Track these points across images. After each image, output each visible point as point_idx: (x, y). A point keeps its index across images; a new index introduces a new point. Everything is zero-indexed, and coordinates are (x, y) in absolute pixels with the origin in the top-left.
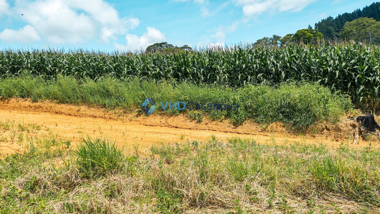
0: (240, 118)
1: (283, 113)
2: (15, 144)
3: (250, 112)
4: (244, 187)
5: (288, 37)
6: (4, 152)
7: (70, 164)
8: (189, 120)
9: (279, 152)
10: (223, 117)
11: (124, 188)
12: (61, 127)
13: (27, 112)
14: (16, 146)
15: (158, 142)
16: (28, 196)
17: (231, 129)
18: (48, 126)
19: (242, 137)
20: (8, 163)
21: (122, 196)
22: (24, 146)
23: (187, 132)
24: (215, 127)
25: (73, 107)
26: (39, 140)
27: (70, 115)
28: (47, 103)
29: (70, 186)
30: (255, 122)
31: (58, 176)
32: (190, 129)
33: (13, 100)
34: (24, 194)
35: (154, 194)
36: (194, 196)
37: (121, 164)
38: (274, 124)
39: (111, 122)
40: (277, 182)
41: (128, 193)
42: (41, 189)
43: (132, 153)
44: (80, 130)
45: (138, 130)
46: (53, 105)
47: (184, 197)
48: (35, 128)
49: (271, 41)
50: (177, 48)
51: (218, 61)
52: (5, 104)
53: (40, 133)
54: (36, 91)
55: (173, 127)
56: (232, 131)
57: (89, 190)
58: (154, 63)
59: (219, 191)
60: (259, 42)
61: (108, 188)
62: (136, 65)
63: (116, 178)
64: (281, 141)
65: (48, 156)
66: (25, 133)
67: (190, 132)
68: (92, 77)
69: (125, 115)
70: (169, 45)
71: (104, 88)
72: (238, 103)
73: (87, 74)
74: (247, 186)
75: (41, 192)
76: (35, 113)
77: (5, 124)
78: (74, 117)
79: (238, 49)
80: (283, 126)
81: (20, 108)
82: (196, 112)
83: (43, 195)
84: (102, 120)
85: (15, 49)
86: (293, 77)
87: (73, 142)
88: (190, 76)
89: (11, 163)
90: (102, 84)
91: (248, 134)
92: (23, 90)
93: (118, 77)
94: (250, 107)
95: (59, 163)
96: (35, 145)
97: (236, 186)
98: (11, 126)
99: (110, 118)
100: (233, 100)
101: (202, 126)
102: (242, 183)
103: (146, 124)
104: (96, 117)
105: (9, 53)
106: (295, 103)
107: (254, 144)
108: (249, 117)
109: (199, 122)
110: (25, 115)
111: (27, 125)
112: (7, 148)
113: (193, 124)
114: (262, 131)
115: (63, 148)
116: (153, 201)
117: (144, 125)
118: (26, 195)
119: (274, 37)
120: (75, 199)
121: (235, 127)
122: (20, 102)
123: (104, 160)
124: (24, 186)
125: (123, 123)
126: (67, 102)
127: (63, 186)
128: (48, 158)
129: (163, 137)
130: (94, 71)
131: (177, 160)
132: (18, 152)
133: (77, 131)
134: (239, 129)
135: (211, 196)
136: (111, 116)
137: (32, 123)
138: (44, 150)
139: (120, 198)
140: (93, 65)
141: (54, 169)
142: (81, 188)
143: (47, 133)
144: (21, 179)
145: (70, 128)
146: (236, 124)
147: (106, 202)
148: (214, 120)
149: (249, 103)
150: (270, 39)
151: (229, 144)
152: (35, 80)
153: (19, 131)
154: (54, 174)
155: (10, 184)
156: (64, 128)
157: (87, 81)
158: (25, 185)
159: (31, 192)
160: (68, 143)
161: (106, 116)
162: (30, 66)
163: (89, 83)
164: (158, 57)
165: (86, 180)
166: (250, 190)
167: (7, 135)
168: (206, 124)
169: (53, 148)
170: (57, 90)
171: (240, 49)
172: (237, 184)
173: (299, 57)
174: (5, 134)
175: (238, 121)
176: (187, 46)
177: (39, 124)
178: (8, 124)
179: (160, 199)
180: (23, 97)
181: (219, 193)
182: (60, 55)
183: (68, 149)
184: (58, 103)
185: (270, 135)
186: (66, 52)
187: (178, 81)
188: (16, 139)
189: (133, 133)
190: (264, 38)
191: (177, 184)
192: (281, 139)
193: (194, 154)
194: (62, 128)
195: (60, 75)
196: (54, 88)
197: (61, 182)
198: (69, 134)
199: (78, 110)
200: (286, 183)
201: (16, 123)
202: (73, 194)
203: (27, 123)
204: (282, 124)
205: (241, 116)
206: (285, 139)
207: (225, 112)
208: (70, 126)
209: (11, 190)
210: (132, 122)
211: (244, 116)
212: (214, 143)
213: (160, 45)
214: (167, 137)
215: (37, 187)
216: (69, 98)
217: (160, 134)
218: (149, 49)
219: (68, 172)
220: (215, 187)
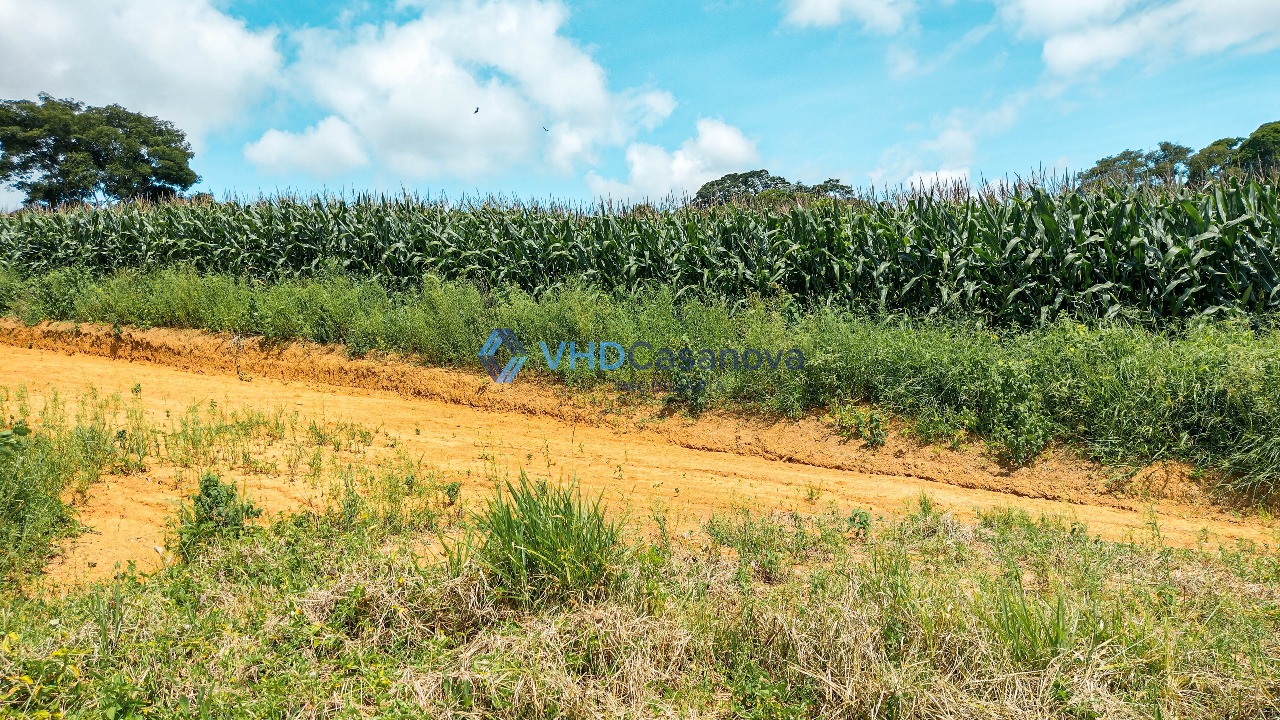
0: (1027, 441)
1: (1193, 429)
2: (299, 482)
3: (1064, 420)
4: (1047, 688)
5: (1220, 148)
6: (269, 504)
7: (463, 558)
8: (838, 438)
9: (1178, 574)
10: (962, 432)
11: (627, 648)
12: (431, 439)
13: (333, 388)
14: (301, 489)
15: (734, 507)
16: (339, 644)
17: (991, 478)
18: (393, 434)
19: (1034, 509)
20: (282, 541)
21: (619, 672)
22: (326, 489)
23: (830, 478)
24: (929, 467)
25: (467, 378)
26: (369, 474)
27: (457, 402)
28: (391, 364)
29: (461, 627)
30: (1085, 456)
31: (430, 590)
32: (838, 468)
33: (294, 348)
34: (329, 638)
35: (723, 679)
36: (861, 702)
37: (617, 570)
38: (1157, 470)
39: (582, 431)
40: (1173, 683)
41: (639, 668)
42: (377, 627)
43: (648, 537)
44: (487, 451)
45: (665, 461)
46: (407, 367)
47: (824, 701)
48: (358, 438)
49: (1151, 165)
50: (800, 188)
51: (953, 235)
52: (270, 361)
53: (371, 452)
54: (362, 323)
55: (781, 458)
56: (994, 485)
57: (521, 644)
58: (727, 243)
59: (954, 695)
60: (1106, 166)
61: (576, 644)
62: (666, 246)
63: (600, 613)
64: (1184, 532)
65: (392, 525)
66: (327, 451)
67: (838, 479)
68: (527, 284)
69: (623, 410)
70: (773, 179)
71: (560, 319)
72: (1020, 387)
73: (511, 276)
74: (1057, 686)
75: (375, 638)
76: (357, 389)
77: (273, 423)
78: (468, 410)
79: (1027, 195)
80: (1192, 479)
81: (314, 375)
82: (864, 411)
83: (384, 648)
84: (553, 422)
85: (304, 193)
86: (1240, 297)
87: (466, 487)
88: (846, 285)
89: (290, 540)
90: (555, 307)
91: (1054, 498)
92: (323, 319)
93: (608, 286)
94: (1067, 402)
95: (430, 551)
96: (358, 489)
97: (1017, 681)
98: (288, 426)
99: (577, 419)
100: (1001, 374)
101: (882, 459)
102: (1038, 676)
103: (692, 444)
104: (532, 412)
105: (286, 205)
106: (1244, 397)
107: (1077, 534)
108: (1058, 438)
109: (874, 444)
110: (327, 396)
111: (334, 427)
112: (275, 493)
113: (851, 451)
114: (1110, 492)
115: (437, 505)
116: (720, 703)
117: (682, 444)
118: (335, 642)
119: (1164, 149)
120: (476, 666)
121: (1004, 471)
122: (315, 355)
123: (567, 554)
124: (328, 612)
125: (616, 437)
126: (450, 360)
127: (441, 625)
128: (396, 531)
129: (745, 489)
130: (534, 267)
131: (797, 571)
132: (309, 509)
133: (477, 452)
134: (1021, 479)
135: (923, 710)
136: (580, 411)
137: (349, 422)
138: (382, 507)
139: (613, 678)
140: (530, 246)
141: (416, 568)
142: (494, 633)
143: (391, 454)
144: (320, 594)
145: (458, 444)
146: (1009, 461)
147: (571, 687)
148: (927, 443)
149: (1061, 388)
150: (1148, 157)
151: (983, 531)
152: (358, 289)
153: (310, 444)
154: (417, 583)
155: (292, 605)
156: (438, 441)
157: (512, 296)
158: (331, 611)
159: (348, 634)
160: (453, 491)
161: (565, 409)
162: (347, 246)
163: (518, 304)
164: (740, 220)
165: (510, 612)
166: (1070, 702)
167: (278, 453)
168: (899, 454)
169: (410, 504)
170: (422, 323)
171: (1037, 194)
172: (1019, 677)
173: (1269, 225)
174: (271, 452)
175: (1016, 450)
176: (838, 181)
177: (369, 427)
178: (280, 422)
179: (741, 698)
180: (323, 342)
181: (952, 699)
182: (433, 215)
183: (451, 509)
184: (424, 364)
185: (1140, 507)
186: (452, 203)
187: (803, 301)
188: (303, 467)
189: (648, 470)
190: (1126, 155)
191: (801, 655)
192: (1185, 525)
193: (858, 557)
194: (434, 440)
195: (429, 276)
196: (411, 315)
197: (435, 612)
198: (453, 461)
199: (480, 388)
200: (1207, 690)
201: (300, 419)
202: (472, 651)
203: (334, 420)
204: (1188, 471)
205: (1029, 432)
206: (1199, 528)
207: (970, 417)
208: (458, 438)
209: (293, 622)
210: (645, 433)
211: (1040, 432)
212: (928, 526)
213: (745, 179)
214: (758, 490)
215: (365, 622)
216: (456, 348)
217: (736, 479)
218: (705, 194)
219: (458, 580)
220: (937, 678)
